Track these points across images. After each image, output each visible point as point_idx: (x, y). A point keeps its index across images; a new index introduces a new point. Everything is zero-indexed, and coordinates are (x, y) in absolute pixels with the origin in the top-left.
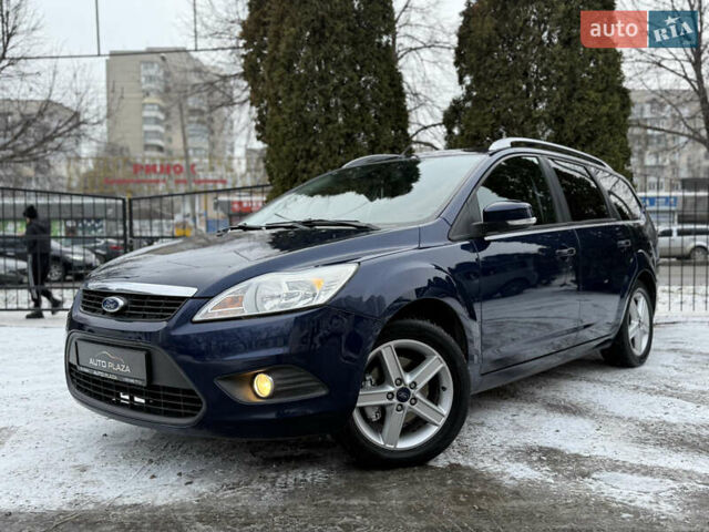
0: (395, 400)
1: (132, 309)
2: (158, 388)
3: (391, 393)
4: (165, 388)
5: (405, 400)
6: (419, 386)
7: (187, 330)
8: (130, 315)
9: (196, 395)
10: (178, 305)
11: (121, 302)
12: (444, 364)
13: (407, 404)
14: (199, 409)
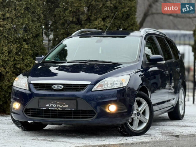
0: (136, 115)
1: (66, 88)
2: (79, 110)
3: (135, 114)
4: (82, 110)
5: (139, 116)
6: (142, 111)
7: (90, 93)
8: (66, 90)
9: (94, 111)
10: (85, 87)
11: (62, 87)
12: (147, 105)
13: (139, 117)
14: (95, 115)
